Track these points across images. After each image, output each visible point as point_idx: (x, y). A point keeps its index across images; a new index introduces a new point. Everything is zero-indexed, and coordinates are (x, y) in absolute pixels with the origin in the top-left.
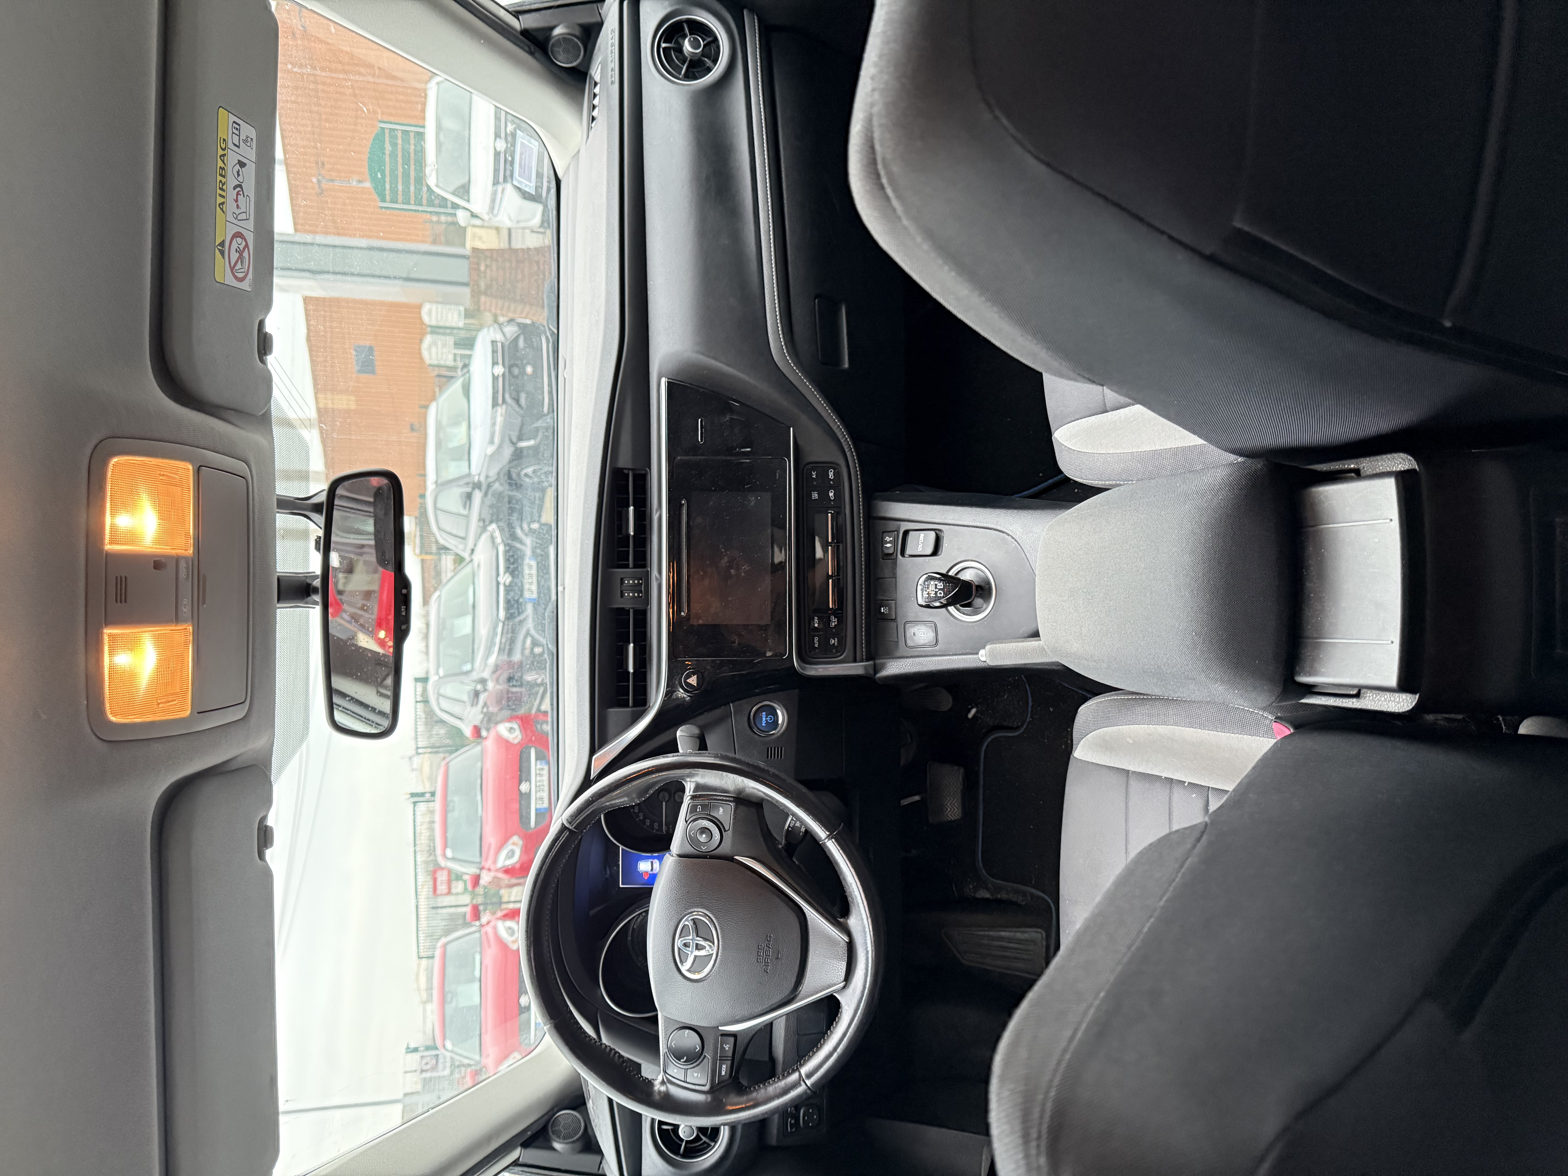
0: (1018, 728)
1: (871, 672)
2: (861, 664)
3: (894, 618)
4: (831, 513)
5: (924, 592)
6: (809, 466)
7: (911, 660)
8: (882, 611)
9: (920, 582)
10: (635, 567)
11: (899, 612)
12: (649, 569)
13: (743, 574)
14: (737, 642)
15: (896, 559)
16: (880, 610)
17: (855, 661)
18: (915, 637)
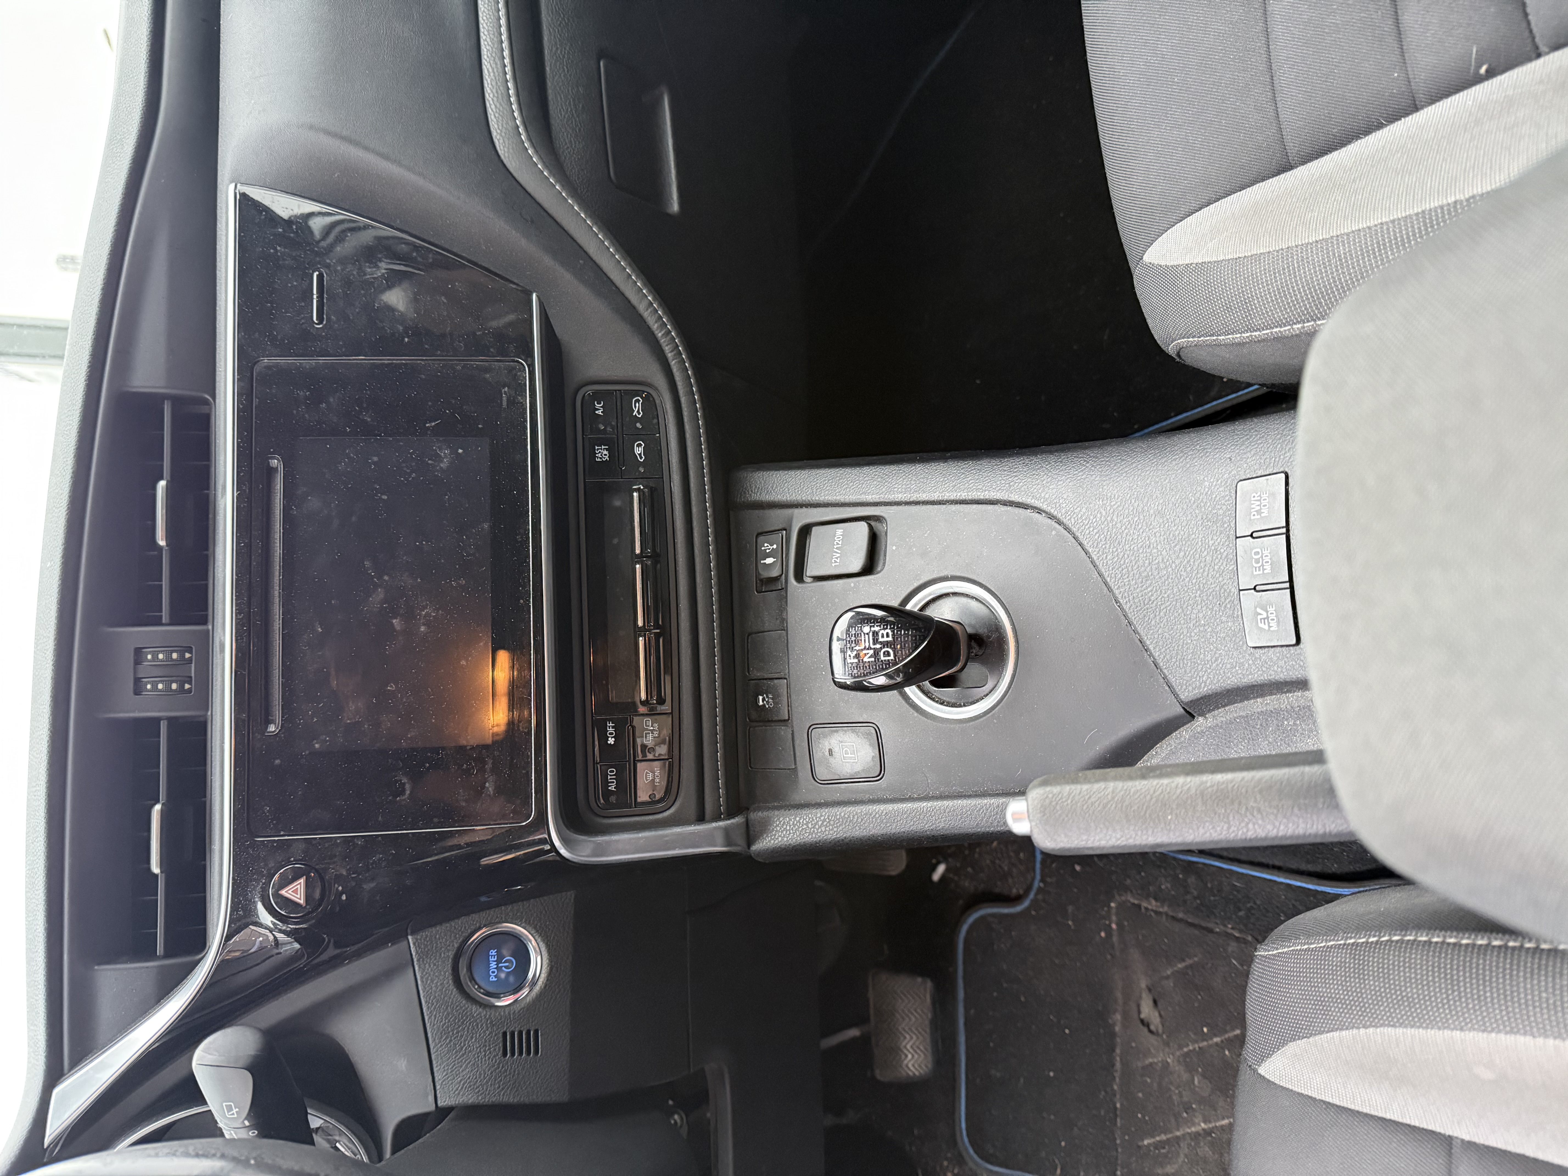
0: (1018, 899)
1: (741, 841)
2: (714, 825)
3: (787, 718)
4: (639, 490)
5: (849, 652)
6: (590, 390)
7: (825, 812)
8: (761, 703)
9: (837, 633)
10: (175, 621)
11: (795, 704)
12: (210, 627)
13: (423, 629)
14: (408, 792)
15: (785, 589)
16: (757, 701)
17: (701, 818)
18: (831, 759)
